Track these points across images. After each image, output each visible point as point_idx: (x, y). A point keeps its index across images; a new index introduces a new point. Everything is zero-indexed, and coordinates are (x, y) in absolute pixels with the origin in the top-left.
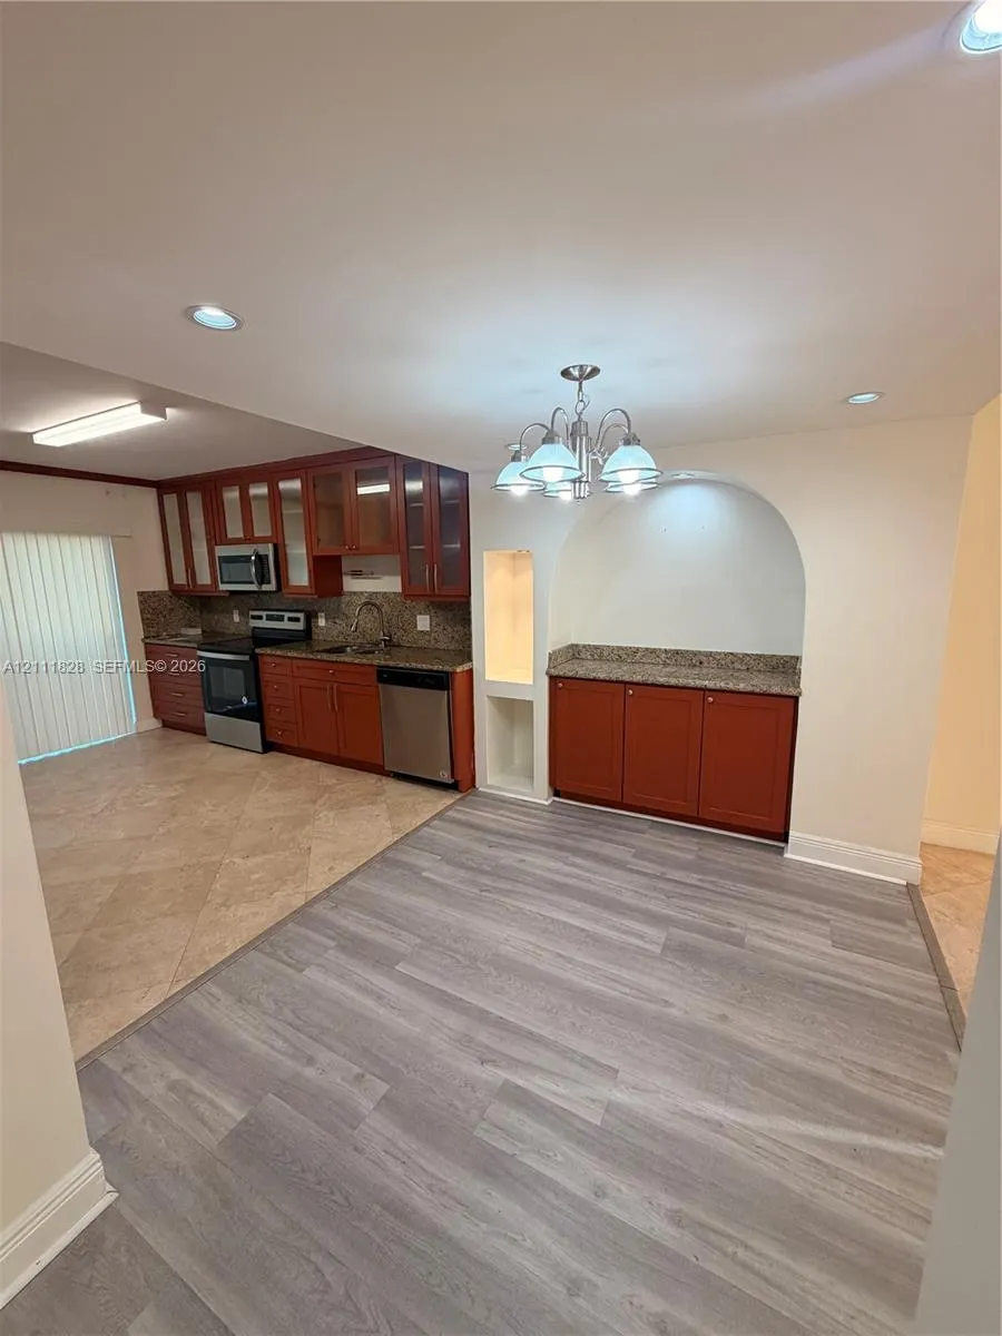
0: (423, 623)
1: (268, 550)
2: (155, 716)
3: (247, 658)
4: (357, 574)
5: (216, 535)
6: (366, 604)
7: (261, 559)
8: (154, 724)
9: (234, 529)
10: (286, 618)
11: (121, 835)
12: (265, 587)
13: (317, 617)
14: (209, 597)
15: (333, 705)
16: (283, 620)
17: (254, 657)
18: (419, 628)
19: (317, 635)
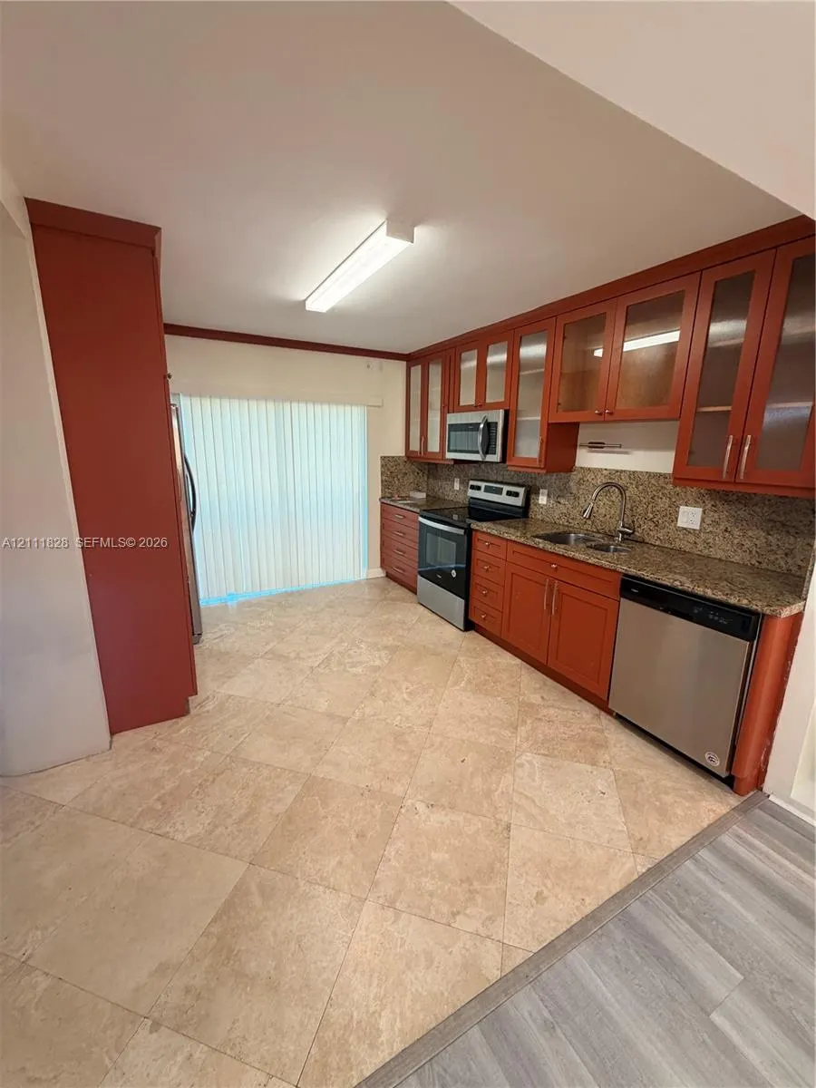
0: (690, 517)
1: (498, 417)
2: (382, 566)
3: (461, 532)
4: (596, 446)
5: (450, 402)
6: (608, 485)
7: (490, 427)
8: (379, 573)
9: (468, 396)
10: (504, 492)
11: (323, 705)
12: (490, 458)
13: (537, 493)
14: (436, 464)
15: (549, 605)
16: (501, 494)
17: (469, 532)
18: (680, 524)
19: (535, 513)
